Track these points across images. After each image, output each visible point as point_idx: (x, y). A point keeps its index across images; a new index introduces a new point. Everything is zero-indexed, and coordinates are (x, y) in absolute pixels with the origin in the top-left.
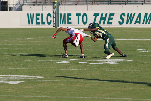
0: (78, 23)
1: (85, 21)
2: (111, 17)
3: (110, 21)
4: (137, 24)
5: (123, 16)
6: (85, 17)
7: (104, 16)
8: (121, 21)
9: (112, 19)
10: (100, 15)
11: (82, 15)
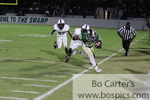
0: (11, 22)
1: (14, 20)
2: (26, 19)
3: (26, 21)
4: (38, 23)
5: (31, 19)
6: (14, 18)
7: (23, 19)
8: (31, 21)
9: (27, 20)
10: (21, 18)
11: (13, 18)
